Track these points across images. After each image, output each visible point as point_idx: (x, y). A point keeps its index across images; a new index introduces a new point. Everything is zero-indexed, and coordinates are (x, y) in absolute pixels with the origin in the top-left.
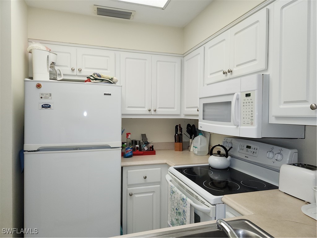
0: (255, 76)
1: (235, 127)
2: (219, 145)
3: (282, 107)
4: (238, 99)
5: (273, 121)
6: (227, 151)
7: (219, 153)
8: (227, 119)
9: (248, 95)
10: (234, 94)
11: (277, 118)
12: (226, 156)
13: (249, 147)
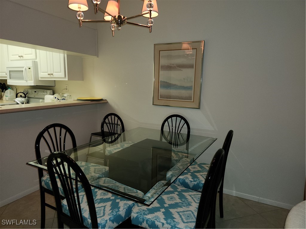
0: (31, 61)
1: (26, 82)
2: (21, 92)
3: (41, 74)
4: (26, 69)
5: (40, 79)
6: (25, 95)
7: (21, 96)
8: (22, 78)
9: (29, 68)
10: (24, 67)
11: (41, 78)
12: (25, 97)
13: (35, 92)
